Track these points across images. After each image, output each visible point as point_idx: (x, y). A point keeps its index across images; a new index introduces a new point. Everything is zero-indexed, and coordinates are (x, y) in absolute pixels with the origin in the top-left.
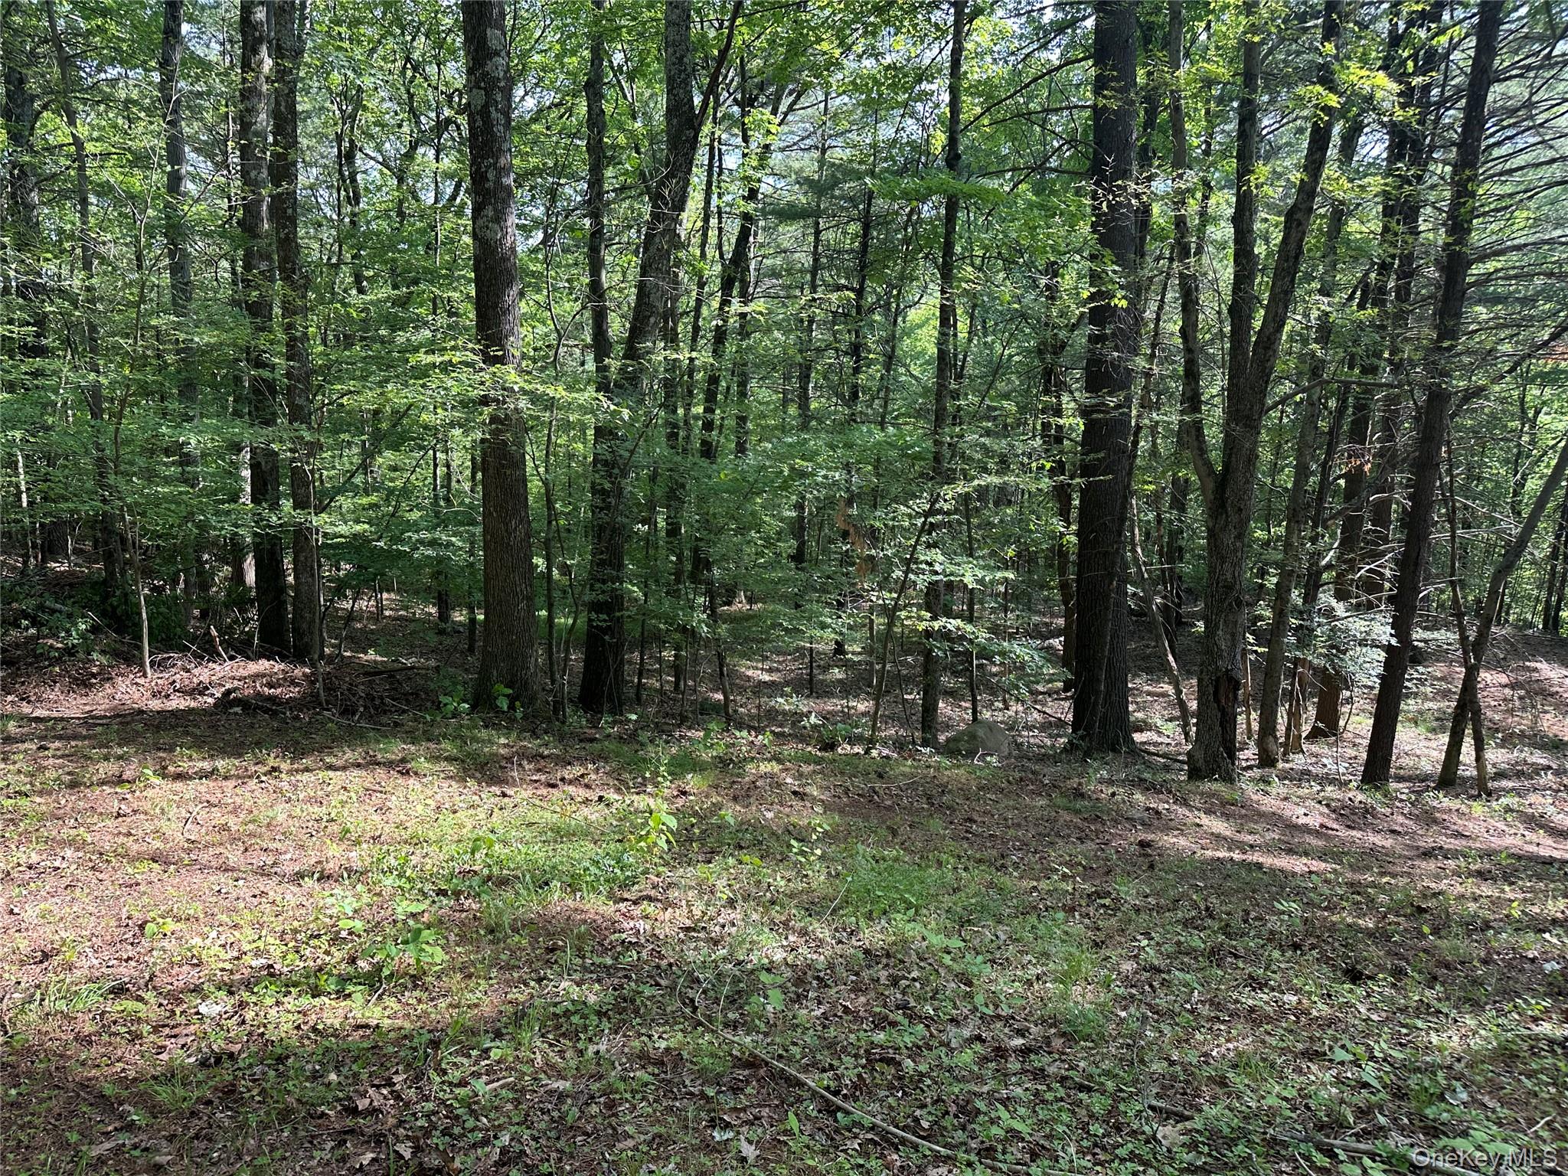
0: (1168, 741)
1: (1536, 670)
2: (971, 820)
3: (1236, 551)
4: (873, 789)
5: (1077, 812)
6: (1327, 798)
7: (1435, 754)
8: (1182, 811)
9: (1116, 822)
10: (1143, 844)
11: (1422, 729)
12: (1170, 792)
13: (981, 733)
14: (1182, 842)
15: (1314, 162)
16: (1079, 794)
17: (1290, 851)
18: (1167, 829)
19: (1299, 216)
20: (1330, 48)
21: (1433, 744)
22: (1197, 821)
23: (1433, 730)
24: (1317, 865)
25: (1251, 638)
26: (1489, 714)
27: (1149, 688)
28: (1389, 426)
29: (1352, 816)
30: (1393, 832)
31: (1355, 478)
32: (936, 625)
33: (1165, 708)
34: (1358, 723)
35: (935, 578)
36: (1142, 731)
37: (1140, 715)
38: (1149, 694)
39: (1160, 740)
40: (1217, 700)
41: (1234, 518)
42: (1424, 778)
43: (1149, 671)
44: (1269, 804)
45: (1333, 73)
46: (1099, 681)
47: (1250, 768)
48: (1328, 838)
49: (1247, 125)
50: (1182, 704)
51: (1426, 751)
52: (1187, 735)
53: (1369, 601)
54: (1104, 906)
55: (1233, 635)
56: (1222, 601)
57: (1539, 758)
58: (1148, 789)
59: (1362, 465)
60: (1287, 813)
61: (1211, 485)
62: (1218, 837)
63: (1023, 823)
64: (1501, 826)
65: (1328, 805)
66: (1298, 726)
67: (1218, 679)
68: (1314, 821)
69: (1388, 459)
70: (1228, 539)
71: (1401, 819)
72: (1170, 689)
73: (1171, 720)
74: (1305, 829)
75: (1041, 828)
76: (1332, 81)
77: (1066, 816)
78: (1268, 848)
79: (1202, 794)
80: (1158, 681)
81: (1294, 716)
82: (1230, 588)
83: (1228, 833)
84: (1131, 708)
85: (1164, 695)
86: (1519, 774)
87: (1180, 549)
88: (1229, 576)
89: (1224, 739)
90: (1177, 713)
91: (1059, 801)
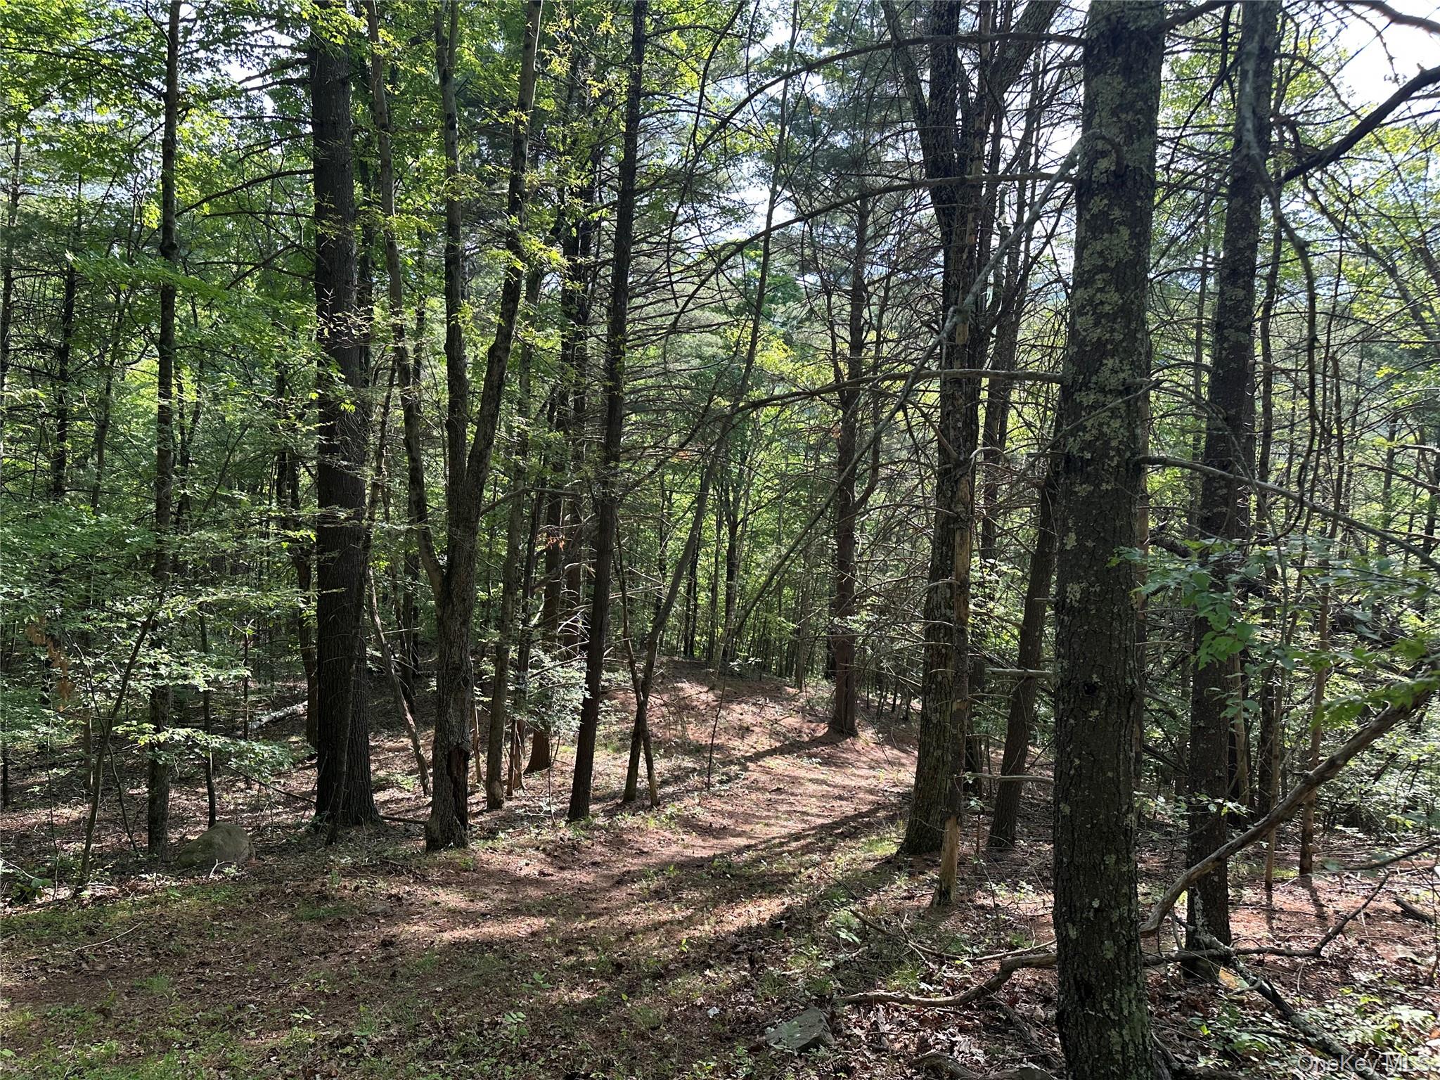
0: (409, 795)
1: (682, 689)
2: (204, 964)
3: (462, 636)
4: (80, 955)
5: (320, 919)
6: (542, 842)
7: (620, 770)
8: (421, 891)
9: (360, 921)
10: (386, 944)
11: (610, 750)
12: (410, 871)
13: (218, 839)
14: (422, 928)
15: (508, 310)
16: (323, 897)
17: (516, 912)
18: (407, 917)
19: (499, 353)
20: (514, 220)
21: (619, 762)
22: (435, 898)
23: (617, 750)
24: (538, 923)
25: (477, 690)
26: (655, 730)
27: (391, 744)
28: (575, 509)
29: (562, 855)
30: (595, 864)
31: (552, 552)
32: (162, 737)
33: (405, 762)
34: (565, 754)
35: (160, 683)
36: (384, 789)
37: (382, 773)
38: (390, 750)
39: (401, 796)
40: (450, 773)
41: (459, 608)
42: (613, 796)
43: (390, 727)
44: (497, 861)
45: (518, 240)
46: (341, 763)
47: (480, 813)
48: (546, 884)
49: (452, 267)
50: (419, 758)
51: (614, 770)
52: (425, 787)
53: (567, 652)
54: (347, 1055)
55: (462, 711)
56: (452, 682)
57: (688, 763)
58: (390, 873)
59: (557, 543)
60: (512, 867)
61: (438, 579)
62: (453, 912)
63: (263, 950)
64: (668, 834)
65: (544, 850)
66: (518, 765)
67: (450, 753)
68: (532, 870)
69: (575, 538)
70: (455, 626)
71: (599, 848)
72: (407, 742)
73: (410, 773)
74: (527, 881)
75: (283, 953)
76: (518, 247)
77: (310, 928)
78: (496, 915)
79: (439, 865)
80: (398, 736)
81: (515, 758)
82: (458, 669)
83: (463, 905)
84: (373, 767)
85: (404, 749)
86: (677, 779)
87: (415, 609)
88: (456, 658)
89: (457, 807)
90: (415, 765)
91: (304, 911)
